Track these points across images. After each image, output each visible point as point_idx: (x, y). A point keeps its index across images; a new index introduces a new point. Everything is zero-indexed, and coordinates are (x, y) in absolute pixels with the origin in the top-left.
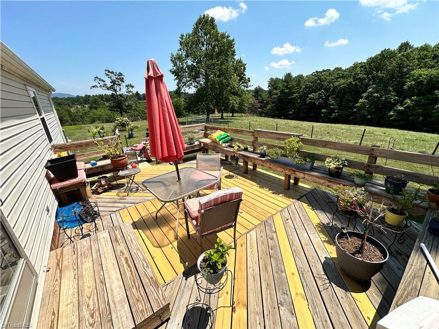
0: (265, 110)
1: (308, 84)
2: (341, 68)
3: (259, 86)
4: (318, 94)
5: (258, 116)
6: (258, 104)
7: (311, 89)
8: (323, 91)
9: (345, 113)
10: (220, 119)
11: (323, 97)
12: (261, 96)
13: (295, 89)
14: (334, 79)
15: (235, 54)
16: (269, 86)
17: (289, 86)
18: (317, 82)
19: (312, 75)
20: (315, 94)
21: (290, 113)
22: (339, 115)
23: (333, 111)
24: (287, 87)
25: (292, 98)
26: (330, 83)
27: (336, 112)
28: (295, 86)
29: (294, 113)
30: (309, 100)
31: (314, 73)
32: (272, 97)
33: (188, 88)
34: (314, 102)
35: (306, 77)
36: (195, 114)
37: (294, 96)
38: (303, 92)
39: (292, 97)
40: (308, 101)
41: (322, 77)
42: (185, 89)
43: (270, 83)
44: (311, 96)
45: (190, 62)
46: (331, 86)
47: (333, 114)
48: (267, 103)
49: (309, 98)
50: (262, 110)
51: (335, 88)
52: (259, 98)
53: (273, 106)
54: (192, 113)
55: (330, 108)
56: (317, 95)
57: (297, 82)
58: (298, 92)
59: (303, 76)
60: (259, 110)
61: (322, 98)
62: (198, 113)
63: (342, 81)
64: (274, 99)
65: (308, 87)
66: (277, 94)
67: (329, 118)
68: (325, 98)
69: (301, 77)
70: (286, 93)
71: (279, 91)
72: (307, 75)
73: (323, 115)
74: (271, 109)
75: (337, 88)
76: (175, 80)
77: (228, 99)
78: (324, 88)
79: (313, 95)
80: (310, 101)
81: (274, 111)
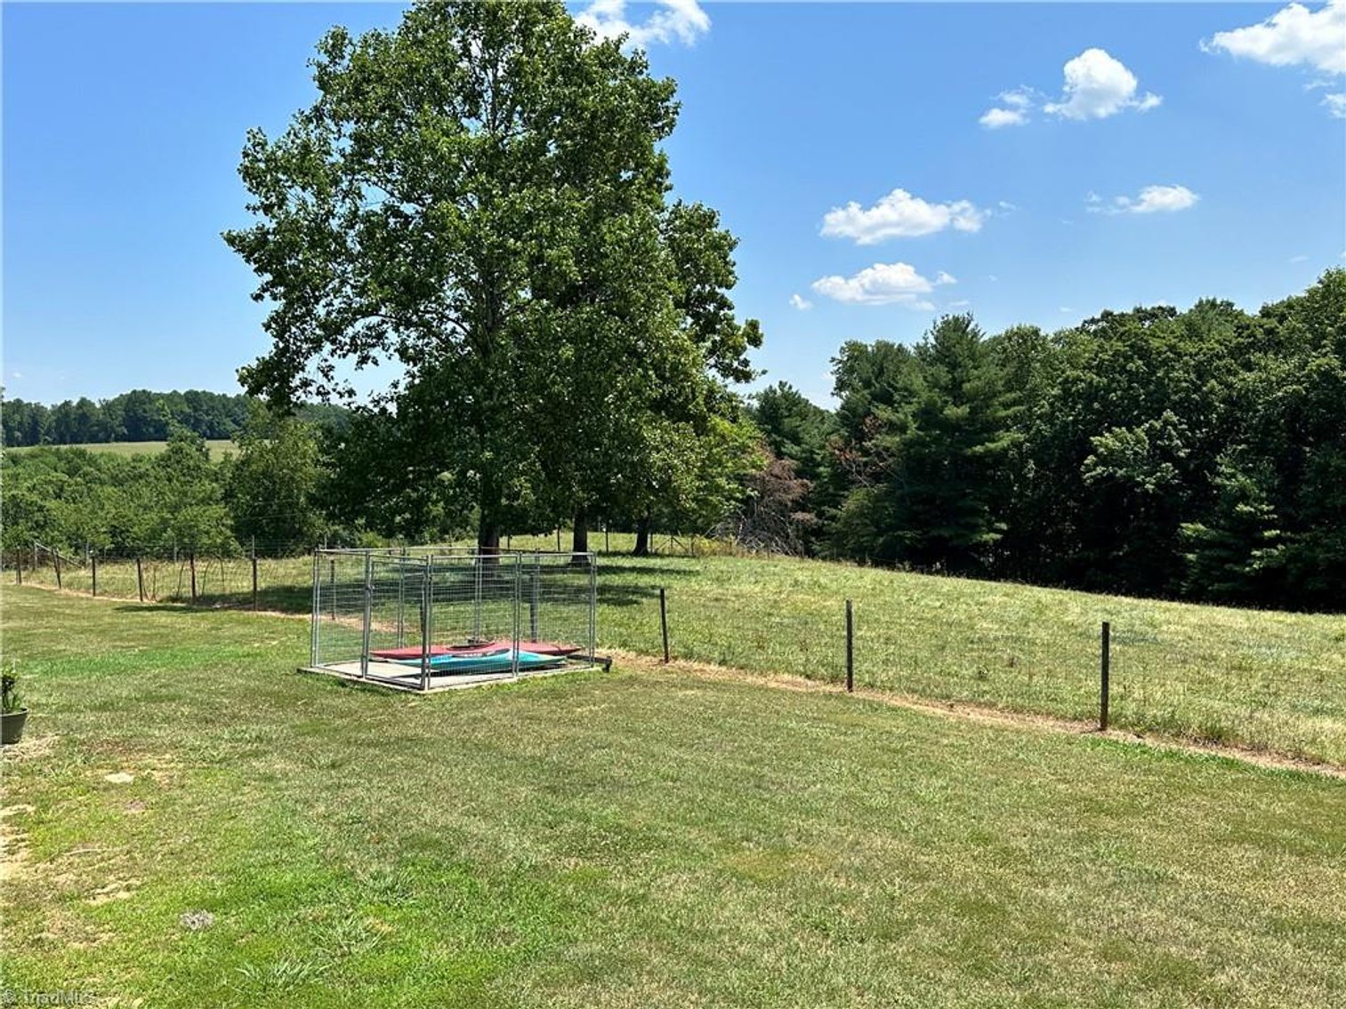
0: (833, 518)
1: (1078, 379)
2: (1230, 305)
3: (782, 384)
4: (1147, 432)
5: (796, 552)
6: (794, 483)
7: (1096, 405)
8: (1175, 419)
9: (1328, 549)
10: (563, 569)
11: (1179, 449)
12: (796, 440)
13: (1006, 406)
14: (1220, 358)
15: (667, 182)
16: (841, 386)
17: (967, 386)
18: (1131, 366)
19: (1082, 330)
20: (1130, 430)
21: (986, 537)
22: (1294, 558)
23: (1249, 531)
24: (955, 391)
25: (989, 451)
26: (1202, 372)
27: (1272, 542)
28: (1000, 385)
29: (1008, 539)
30: (1096, 465)
31: (1093, 321)
32: (867, 444)
33: (353, 358)
34: (1130, 478)
35: (1057, 340)
36: (389, 534)
37: (1004, 440)
38: (1049, 418)
39: (991, 446)
40: (1092, 470)
41: (1155, 343)
42: (333, 361)
43: (850, 370)
44: (1106, 441)
45: (375, 198)
46: (1212, 391)
47: (1257, 553)
48: (842, 480)
49: (1094, 451)
50: (820, 515)
51: (1239, 402)
52: (789, 447)
53: (877, 499)
54: (370, 526)
55: (1228, 514)
56: (1138, 441)
57: (1010, 369)
58: (1023, 422)
59: (1042, 333)
60: (799, 516)
61: (1168, 454)
62: (413, 533)
63: (1278, 366)
64: (878, 454)
65: (1079, 395)
66: (893, 428)
67: (1232, 576)
68: (1189, 456)
69: (1027, 339)
70: (950, 427)
71: (909, 409)
72: (1057, 329)
73: (1191, 556)
74: (870, 514)
75: (1251, 406)
76: (258, 297)
77: (638, 440)
78: (1176, 403)
79: (1115, 436)
80: (1099, 470)
81: (891, 528)
